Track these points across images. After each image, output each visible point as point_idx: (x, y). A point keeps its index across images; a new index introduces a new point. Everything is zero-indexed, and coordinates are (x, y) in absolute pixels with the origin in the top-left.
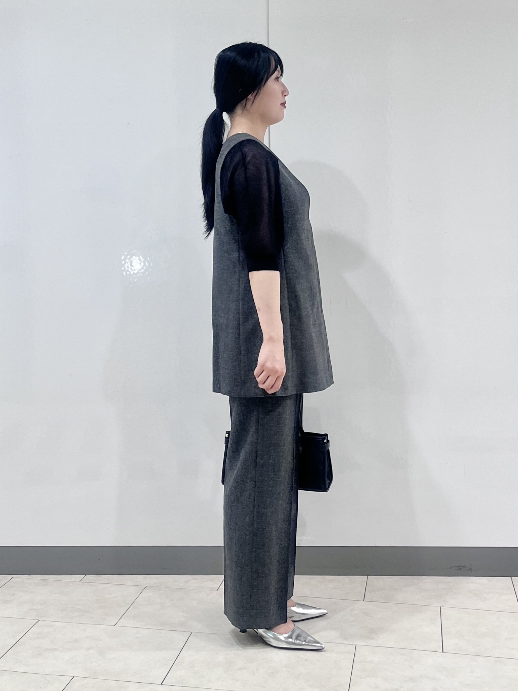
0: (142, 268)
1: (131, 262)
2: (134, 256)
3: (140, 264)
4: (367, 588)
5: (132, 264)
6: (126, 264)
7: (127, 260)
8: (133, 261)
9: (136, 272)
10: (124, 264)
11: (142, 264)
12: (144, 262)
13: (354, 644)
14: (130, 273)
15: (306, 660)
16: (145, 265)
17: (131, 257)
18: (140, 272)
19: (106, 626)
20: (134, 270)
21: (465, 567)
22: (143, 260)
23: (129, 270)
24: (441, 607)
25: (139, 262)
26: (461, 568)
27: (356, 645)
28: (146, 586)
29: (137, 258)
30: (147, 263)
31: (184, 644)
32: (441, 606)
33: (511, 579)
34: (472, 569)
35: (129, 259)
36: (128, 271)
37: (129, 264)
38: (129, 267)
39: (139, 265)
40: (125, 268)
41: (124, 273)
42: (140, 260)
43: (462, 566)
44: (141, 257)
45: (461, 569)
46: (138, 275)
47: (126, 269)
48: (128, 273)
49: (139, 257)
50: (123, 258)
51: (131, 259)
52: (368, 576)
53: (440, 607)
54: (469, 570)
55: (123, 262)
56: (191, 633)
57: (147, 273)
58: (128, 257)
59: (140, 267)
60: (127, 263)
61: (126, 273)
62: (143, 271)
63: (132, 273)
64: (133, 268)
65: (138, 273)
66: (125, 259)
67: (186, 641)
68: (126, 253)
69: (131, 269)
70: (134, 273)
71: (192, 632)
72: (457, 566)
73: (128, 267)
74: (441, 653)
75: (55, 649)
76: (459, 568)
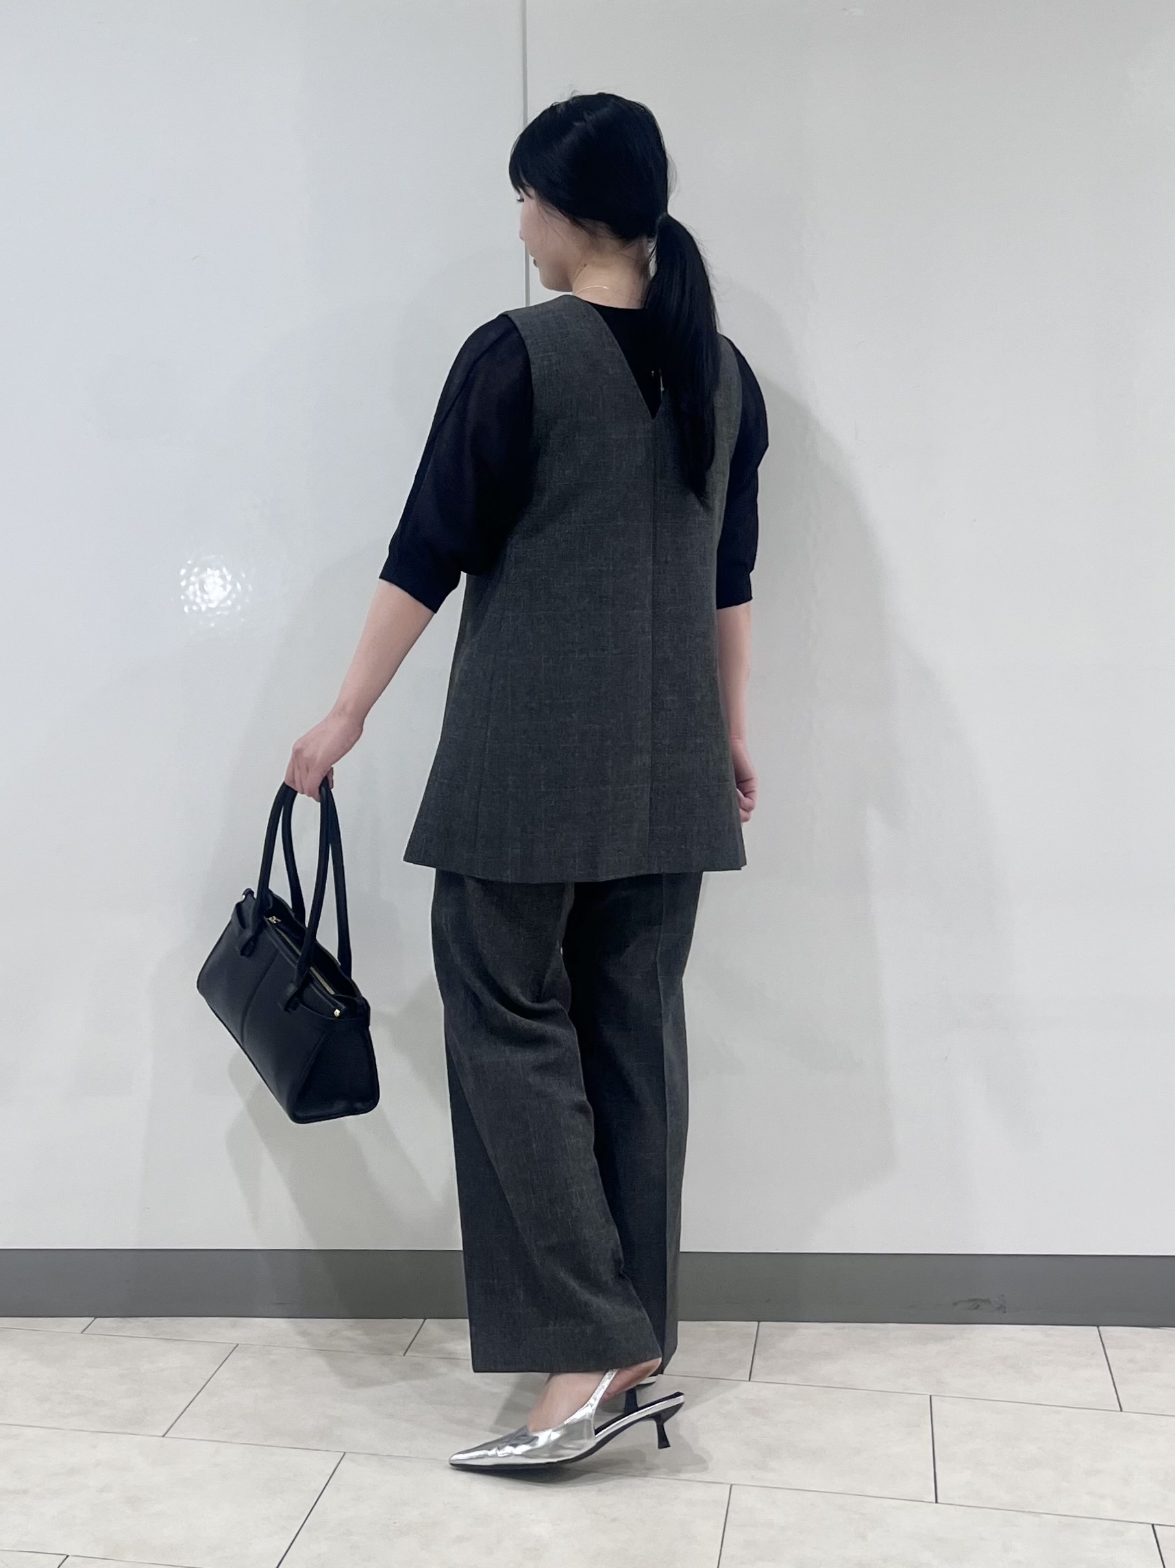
0: (228, 597)
1: (202, 583)
2: (208, 569)
3: (224, 587)
4: (756, 1350)
5: (205, 588)
6: (191, 588)
7: (193, 579)
8: (207, 581)
9: (213, 605)
10: (187, 586)
11: (229, 587)
12: (234, 586)
13: (727, 1482)
14: (201, 608)
15: (614, 1520)
16: (234, 590)
17: (203, 570)
18: (223, 605)
19: (141, 1437)
20: (210, 601)
21: (990, 1302)
22: (229, 578)
23: (198, 600)
24: (932, 1397)
25: (220, 582)
26: (979, 1303)
27: (731, 1485)
28: (238, 1345)
29: (217, 573)
30: (239, 586)
31: (327, 1481)
32: (931, 1394)
33: (1097, 1331)
34: (1005, 1307)
35: (197, 575)
36: (195, 603)
37: (197, 586)
38: (199, 593)
39: (221, 589)
40: (187, 596)
41: (186, 609)
42: (223, 577)
43: (983, 1301)
44: (224, 570)
45: (978, 1306)
46: (218, 613)
47: (191, 597)
48: (195, 608)
49: (221, 571)
50: (183, 572)
51: (202, 576)
52: (759, 1321)
53: (931, 1396)
54: (999, 1309)
55: (183, 583)
56: (342, 1454)
57: (239, 607)
58: (196, 570)
59: (225, 594)
60: (194, 584)
61: (190, 609)
62: (229, 603)
63: (204, 608)
64: (206, 597)
65: (218, 608)
66: (187, 577)
67: (331, 1474)
69: (202, 599)
70: (209, 609)
71: (345, 1453)
72: (970, 1301)
73: (195, 594)
74: (932, 1504)
75: (25, 1492)
76: (976, 1304)
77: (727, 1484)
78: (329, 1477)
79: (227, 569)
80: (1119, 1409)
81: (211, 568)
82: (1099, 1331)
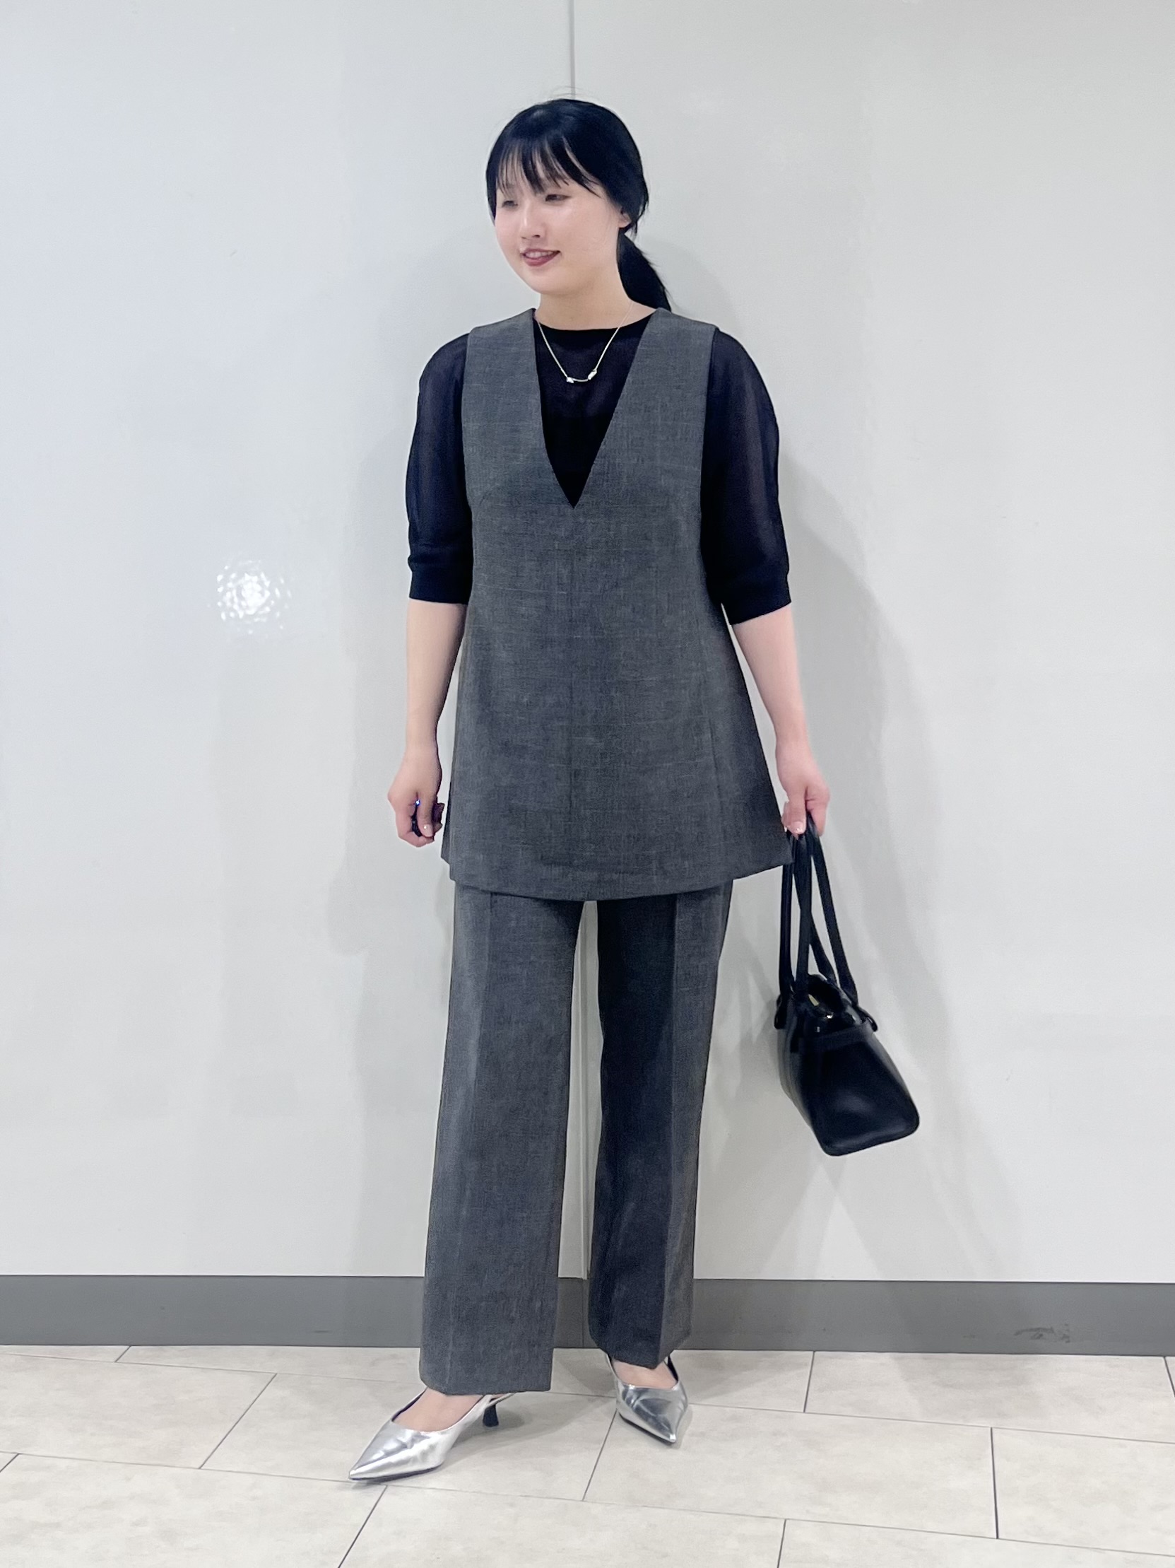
0: (267, 603)
1: (239, 589)
2: (246, 575)
3: (262, 593)
4: (812, 1380)
5: (243, 594)
6: (228, 595)
7: (230, 585)
8: (244, 587)
9: (251, 612)
10: (224, 593)
11: (267, 594)
12: (271, 589)
13: (781, 1517)
14: (238, 615)
16: (273, 596)
17: (241, 575)
18: (261, 612)
19: (176, 1469)
20: (248, 607)
21: (1053, 1331)
22: (267, 584)
23: (236, 607)
24: (994, 1429)
25: (259, 588)
26: (1041, 1333)
28: (276, 1374)
29: (255, 579)
30: (277, 592)
31: (368, 1515)
32: (993, 1426)
33: (1164, 1361)
34: (1068, 1337)
35: (235, 581)
36: (232, 610)
37: (234, 592)
38: (236, 600)
39: (260, 595)
40: (224, 604)
41: (223, 616)
42: (261, 583)
43: (1045, 1330)
44: (263, 575)
45: (1042, 1336)
46: (256, 620)
47: (229, 604)
48: (232, 615)
49: (259, 576)
50: (220, 578)
51: (241, 582)
52: (815, 1351)
53: (992, 1429)
54: (1063, 1338)
55: (220, 590)
57: (278, 614)
58: (233, 576)
59: (263, 600)
60: (231, 590)
61: (228, 616)
62: (267, 609)
63: (241, 615)
64: (243, 603)
65: (255, 615)
66: (225, 581)
68: (226, 568)
69: (240, 605)
70: (246, 616)
72: (1032, 1330)
73: (232, 600)
74: (994, 1540)
75: (58, 1525)
76: (1039, 1333)
77: (781, 1519)
78: (370, 1511)
79: (266, 575)
81: (248, 573)
82: (1166, 1363)
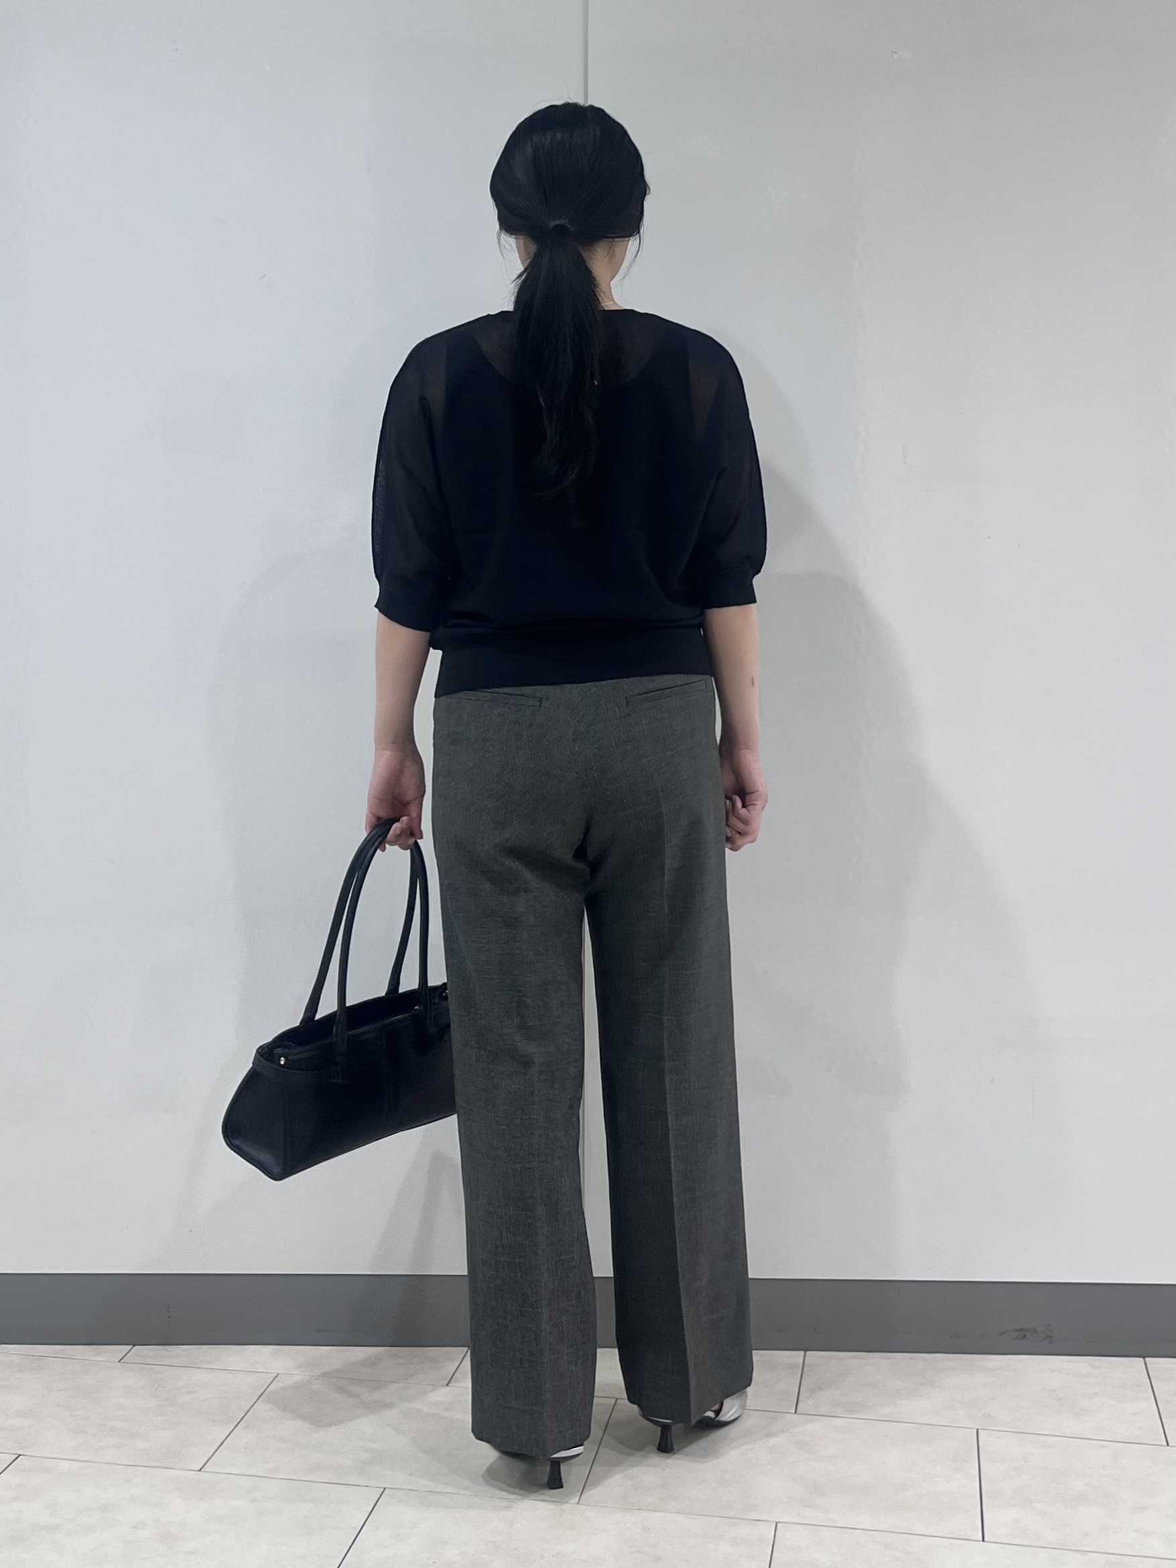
4: (803, 1380)
15: (658, 1560)
21: (1036, 1332)
24: (979, 1431)
26: (1025, 1333)
27: (777, 1523)
31: (366, 1517)
32: (977, 1427)
33: (1143, 1362)
34: (1051, 1338)
43: (1029, 1330)
45: (1025, 1336)
53: (977, 1430)
54: (1045, 1338)
56: (383, 1489)
67: (370, 1511)
71: (385, 1488)
74: (979, 1543)
75: (57, 1528)
76: (1022, 1334)
77: (772, 1521)
78: (367, 1514)
80: (1165, 1444)
82: (1146, 1364)
